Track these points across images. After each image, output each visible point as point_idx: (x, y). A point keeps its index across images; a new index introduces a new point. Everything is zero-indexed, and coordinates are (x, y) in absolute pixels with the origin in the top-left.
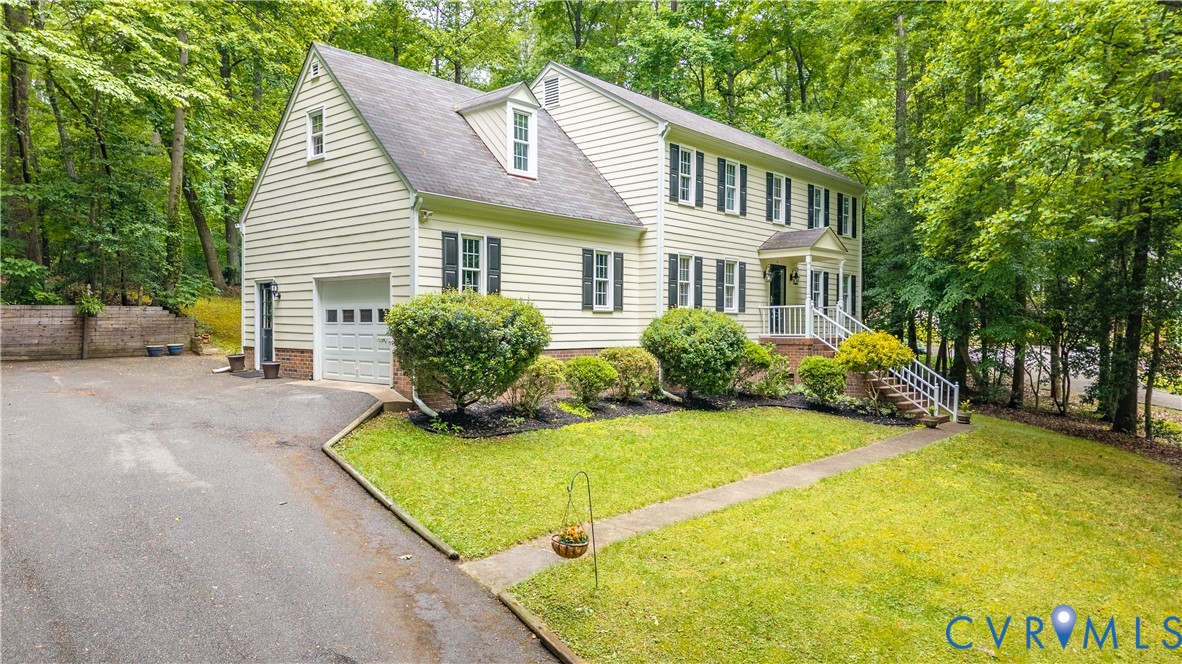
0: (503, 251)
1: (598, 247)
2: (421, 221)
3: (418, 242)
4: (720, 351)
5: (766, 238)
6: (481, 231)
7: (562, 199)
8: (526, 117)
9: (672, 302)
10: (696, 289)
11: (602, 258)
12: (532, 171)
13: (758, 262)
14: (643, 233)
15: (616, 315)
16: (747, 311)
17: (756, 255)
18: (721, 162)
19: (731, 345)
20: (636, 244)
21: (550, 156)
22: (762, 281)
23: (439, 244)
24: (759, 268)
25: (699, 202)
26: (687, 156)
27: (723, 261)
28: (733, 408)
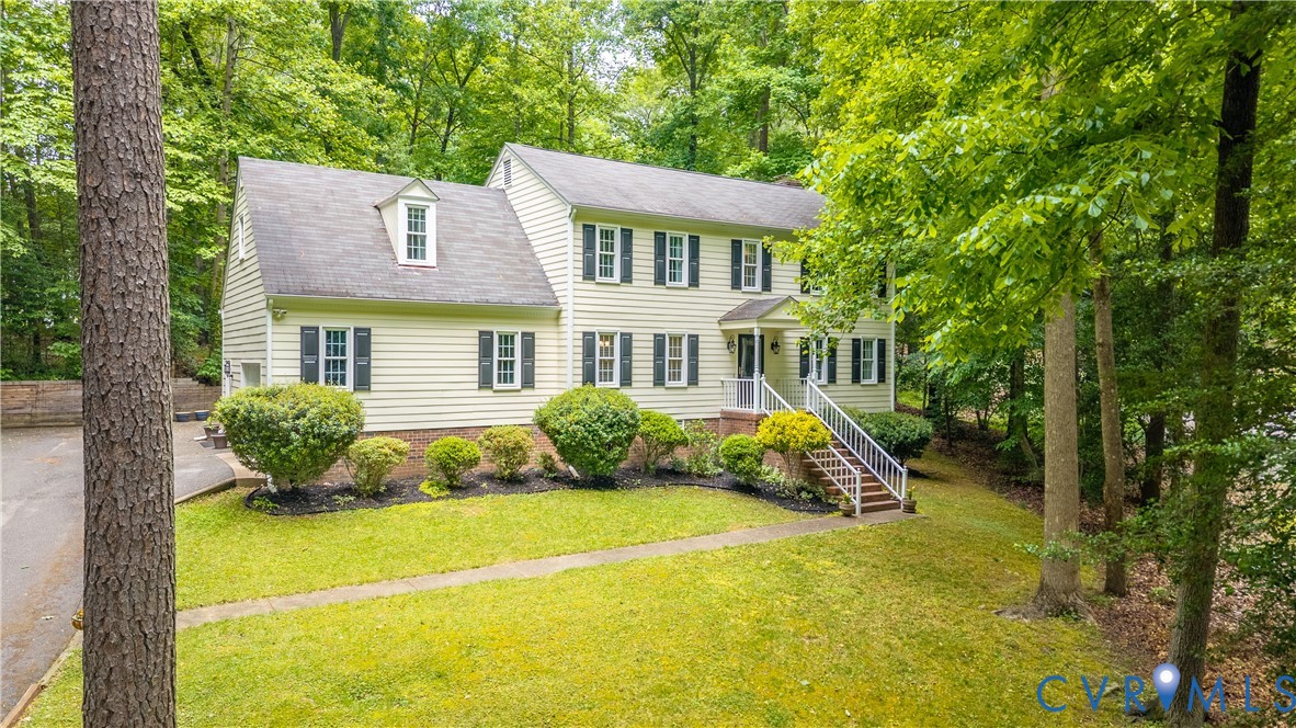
0: (373, 339)
1: (498, 328)
2: (275, 317)
3: (269, 337)
4: (595, 433)
5: (731, 308)
6: (348, 324)
7: (457, 285)
8: (423, 211)
9: (589, 377)
10: (622, 365)
11: (507, 339)
12: (431, 258)
13: (720, 333)
14: (560, 311)
15: (525, 392)
16: (700, 384)
17: (717, 326)
18: (660, 238)
19: (611, 426)
20: (554, 323)
21: (475, 240)
22: (727, 352)
23: (298, 338)
24: (721, 339)
25: (627, 277)
26: (607, 234)
27: (664, 336)
28: (638, 486)
